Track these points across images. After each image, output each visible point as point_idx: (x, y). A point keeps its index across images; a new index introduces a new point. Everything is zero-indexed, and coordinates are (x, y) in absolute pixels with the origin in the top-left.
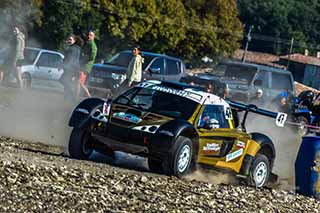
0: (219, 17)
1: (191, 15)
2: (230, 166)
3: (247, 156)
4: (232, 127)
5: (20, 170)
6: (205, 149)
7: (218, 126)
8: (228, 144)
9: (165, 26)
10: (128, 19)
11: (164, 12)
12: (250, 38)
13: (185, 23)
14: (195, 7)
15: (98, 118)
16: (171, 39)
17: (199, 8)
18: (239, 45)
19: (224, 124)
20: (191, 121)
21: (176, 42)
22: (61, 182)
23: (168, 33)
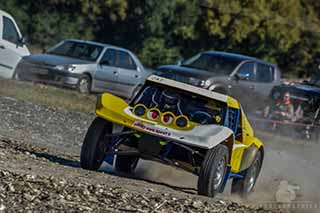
1: (307, 13)
9: (275, 25)
10: (231, 15)
11: (275, 8)
13: (299, 23)
14: (313, 4)
16: (282, 42)
21: (288, 46)
22: (93, 202)
23: (279, 34)
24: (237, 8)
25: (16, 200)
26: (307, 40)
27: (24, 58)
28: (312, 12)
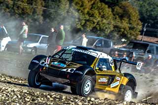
0: (130, 19)
1: (116, 19)
2: (113, 90)
3: (122, 85)
4: (113, 70)
5: (32, 95)
6: (99, 81)
7: (106, 69)
8: (112, 79)
9: (103, 24)
10: (85, 20)
11: (103, 17)
12: (145, 30)
13: (113, 22)
14: (118, 14)
15: (43, 65)
16: (106, 30)
17: (120, 15)
18: (140, 33)
19: (109, 68)
20: (92, 66)
21: (109, 32)
22: (52, 101)
23: (105, 27)
24: (87, 17)
25: (22, 101)
26: (116, 29)
27: (9, 42)
28: (118, 18)
